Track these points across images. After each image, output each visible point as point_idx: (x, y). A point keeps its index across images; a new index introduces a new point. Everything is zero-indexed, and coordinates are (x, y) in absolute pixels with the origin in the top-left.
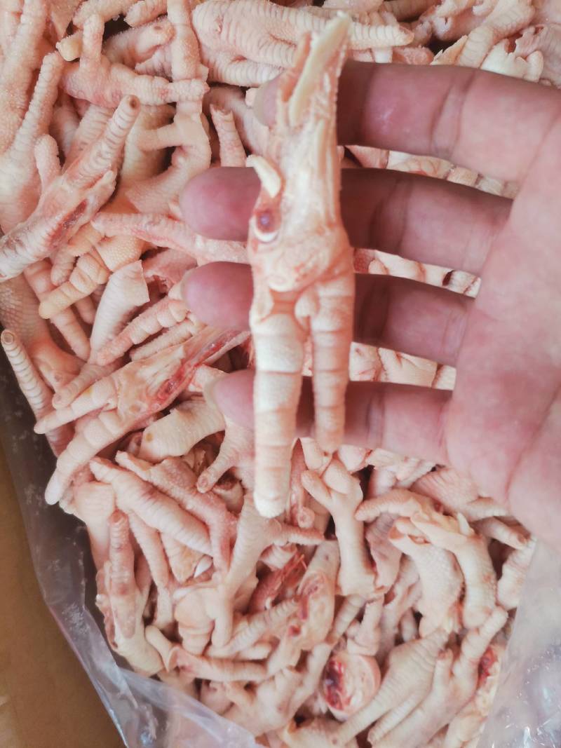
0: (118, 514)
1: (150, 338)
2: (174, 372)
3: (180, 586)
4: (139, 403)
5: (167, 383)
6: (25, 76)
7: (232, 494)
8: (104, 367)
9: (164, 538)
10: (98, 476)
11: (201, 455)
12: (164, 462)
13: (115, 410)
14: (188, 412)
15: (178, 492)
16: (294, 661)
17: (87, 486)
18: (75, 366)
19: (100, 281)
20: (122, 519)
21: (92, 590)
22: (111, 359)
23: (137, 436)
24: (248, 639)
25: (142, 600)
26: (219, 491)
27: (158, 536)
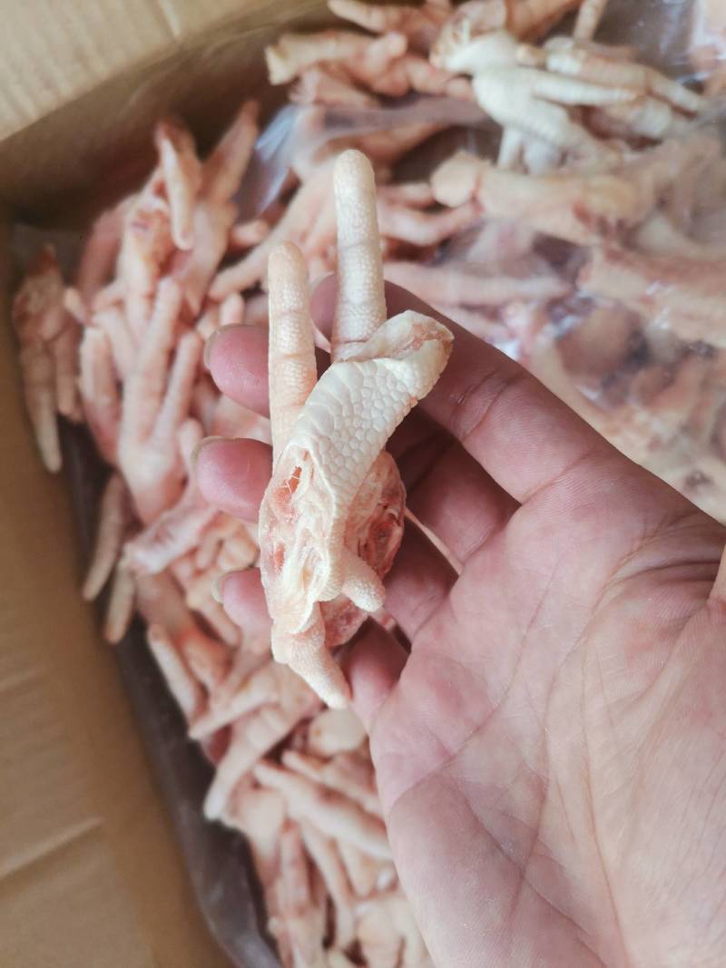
0: (288, 825)
3: (362, 899)
6: (163, 361)
9: (341, 846)
10: (263, 782)
12: (338, 759)
13: (278, 704)
15: (355, 791)
17: (250, 794)
18: (227, 656)
20: (293, 831)
23: (301, 731)
27: (333, 845)
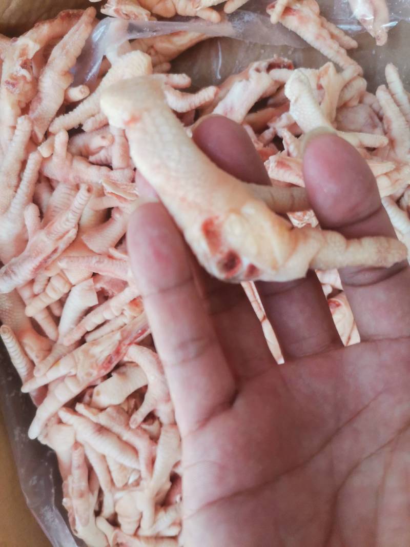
0: (77, 445)
2: (114, 349)
3: (119, 490)
4: (91, 371)
5: (109, 357)
6: (17, 166)
7: (153, 428)
8: (68, 347)
9: (108, 459)
10: (64, 420)
11: (132, 402)
12: (108, 410)
13: (75, 376)
14: (123, 374)
15: (117, 428)
17: (57, 427)
18: (49, 347)
19: (66, 291)
20: (80, 448)
21: (60, 495)
22: (73, 342)
23: (90, 391)
24: (165, 523)
25: (93, 500)
26: (145, 426)
27: (103, 458)
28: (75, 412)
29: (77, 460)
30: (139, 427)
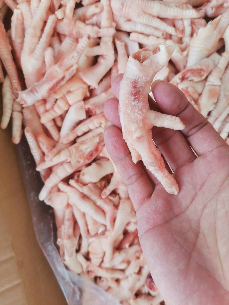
0: (68, 205)
1: (85, 134)
2: (95, 148)
3: (92, 237)
4: (80, 160)
5: (91, 153)
6: (41, 24)
7: (115, 199)
8: (66, 144)
9: (87, 216)
11: (103, 183)
12: (89, 185)
13: (70, 162)
14: (99, 165)
15: (94, 197)
16: (137, 270)
18: (54, 144)
19: (66, 109)
20: (70, 208)
22: (69, 141)
23: (77, 174)
24: (118, 260)
25: (76, 242)
26: (111, 198)
28: (69, 185)
29: (68, 216)
30: (107, 198)
